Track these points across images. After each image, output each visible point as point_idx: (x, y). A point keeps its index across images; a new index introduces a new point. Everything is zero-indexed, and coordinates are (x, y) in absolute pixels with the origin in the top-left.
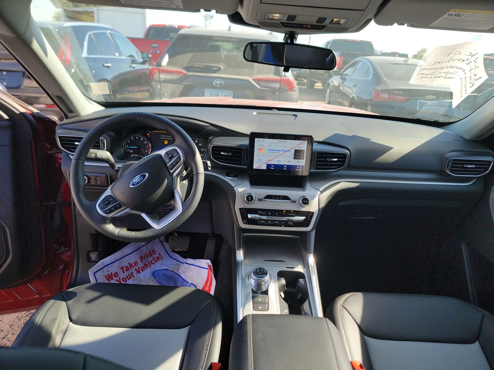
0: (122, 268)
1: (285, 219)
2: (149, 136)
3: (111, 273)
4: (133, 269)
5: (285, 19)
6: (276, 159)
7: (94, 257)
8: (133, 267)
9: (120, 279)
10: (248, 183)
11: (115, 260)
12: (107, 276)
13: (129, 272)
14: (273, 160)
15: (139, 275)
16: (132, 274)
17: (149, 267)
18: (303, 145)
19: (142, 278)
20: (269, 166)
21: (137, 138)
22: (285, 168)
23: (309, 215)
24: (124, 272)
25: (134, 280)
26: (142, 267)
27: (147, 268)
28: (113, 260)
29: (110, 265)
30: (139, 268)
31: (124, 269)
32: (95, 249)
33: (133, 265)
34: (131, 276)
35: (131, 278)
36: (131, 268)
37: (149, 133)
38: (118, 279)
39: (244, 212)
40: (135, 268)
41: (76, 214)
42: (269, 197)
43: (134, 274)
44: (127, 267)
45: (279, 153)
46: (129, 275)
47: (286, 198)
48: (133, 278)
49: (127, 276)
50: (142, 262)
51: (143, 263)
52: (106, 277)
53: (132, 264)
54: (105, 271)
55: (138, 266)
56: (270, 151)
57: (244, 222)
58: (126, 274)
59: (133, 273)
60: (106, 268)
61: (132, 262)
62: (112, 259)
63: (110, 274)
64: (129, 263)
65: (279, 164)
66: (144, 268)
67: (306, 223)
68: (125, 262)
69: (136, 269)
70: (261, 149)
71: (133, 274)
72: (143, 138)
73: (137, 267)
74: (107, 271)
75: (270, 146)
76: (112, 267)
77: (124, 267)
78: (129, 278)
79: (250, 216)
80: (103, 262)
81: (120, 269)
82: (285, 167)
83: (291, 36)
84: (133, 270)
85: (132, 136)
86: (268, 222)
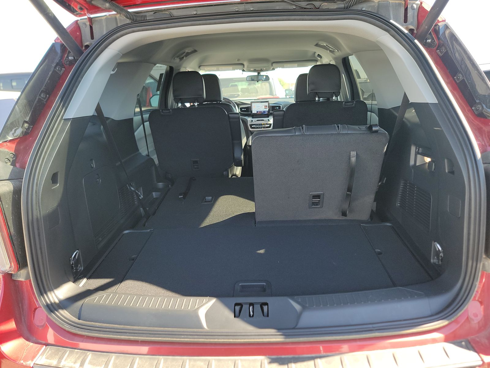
1: (263, 126)
5: (254, 70)
6: (260, 109)
10: (251, 118)
14: (258, 110)
18: (267, 104)
20: (257, 112)
23: (270, 125)
39: (251, 125)
42: (258, 120)
45: (260, 107)
47: (263, 120)
56: (257, 107)
57: (251, 128)
65: (260, 111)
67: (270, 127)
70: (254, 107)
75: (257, 105)
79: (252, 126)
82: (262, 111)
83: (259, 73)
86: (258, 127)
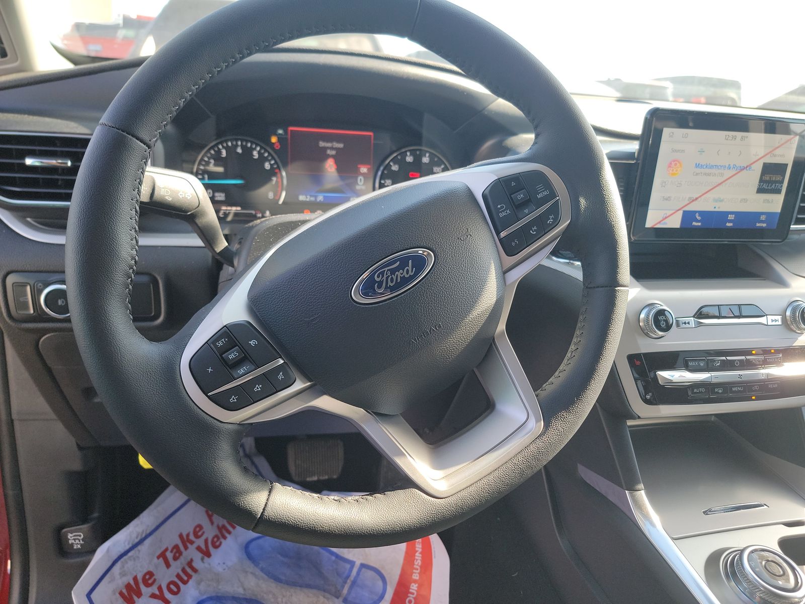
0: (163, 555)
1: (761, 375)
2: (278, 146)
3: (135, 579)
4: (192, 548)
6: (712, 195)
7: (77, 541)
8: (192, 543)
9: (160, 588)
11: (142, 535)
12: (124, 591)
13: (182, 561)
14: (703, 197)
15: (210, 564)
16: (190, 564)
17: (229, 533)
18: (787, 150)
19: (220, 569)
20: (688, 217)
21: (239, 150)
22: (730, 221)
24: (168, 565)
25: (199, 583)
26: (214, 538)
27: (225, 538)
28: (137, 538)
29: (130, 554)
30: (206, 541)
31: (169, 555)
32: (81, 516)
33: (192, 537)
34: (189, 570)
35: (190, 577)
36: (186, 548)
37: (275, 134)
38: (154, 589)
39: (646, 366)
40: (195, 545)
41: (14, 416)
43: (197, 564)
44: (176, 547)
45: (722, 175)
46: (184, 570)
48: (195, 577)
49: (178, 576)
50: (212, 523)
51: (215, 524)
52: (121, 594)
53: (188, 535)
54: (118, 577)
55: (204, 537)
56: (699, 170)
57: (648, 397)
58: (176, 567)
59: (192, 560)
60: (118, 565)
61: (188, 528)
62: (134, 535)
63: (132, 583)
64: (181, 536)
65: (717, 210)
66: (218, 539)
68: (169, 537)
69: (199, 549)
70: (676, 164)
71: (194, 564)
72: (259, 152)
73: (200, 542)
74: (123, 574)
75: (702, 151)
76: (134, 560)
77: (166, 550)
78: (185, 578)
80: (108, 551)
81: (158, 557)
82: (731, 217)
84: (191, 553)
85: (221, 143)
86: (716, 390)
